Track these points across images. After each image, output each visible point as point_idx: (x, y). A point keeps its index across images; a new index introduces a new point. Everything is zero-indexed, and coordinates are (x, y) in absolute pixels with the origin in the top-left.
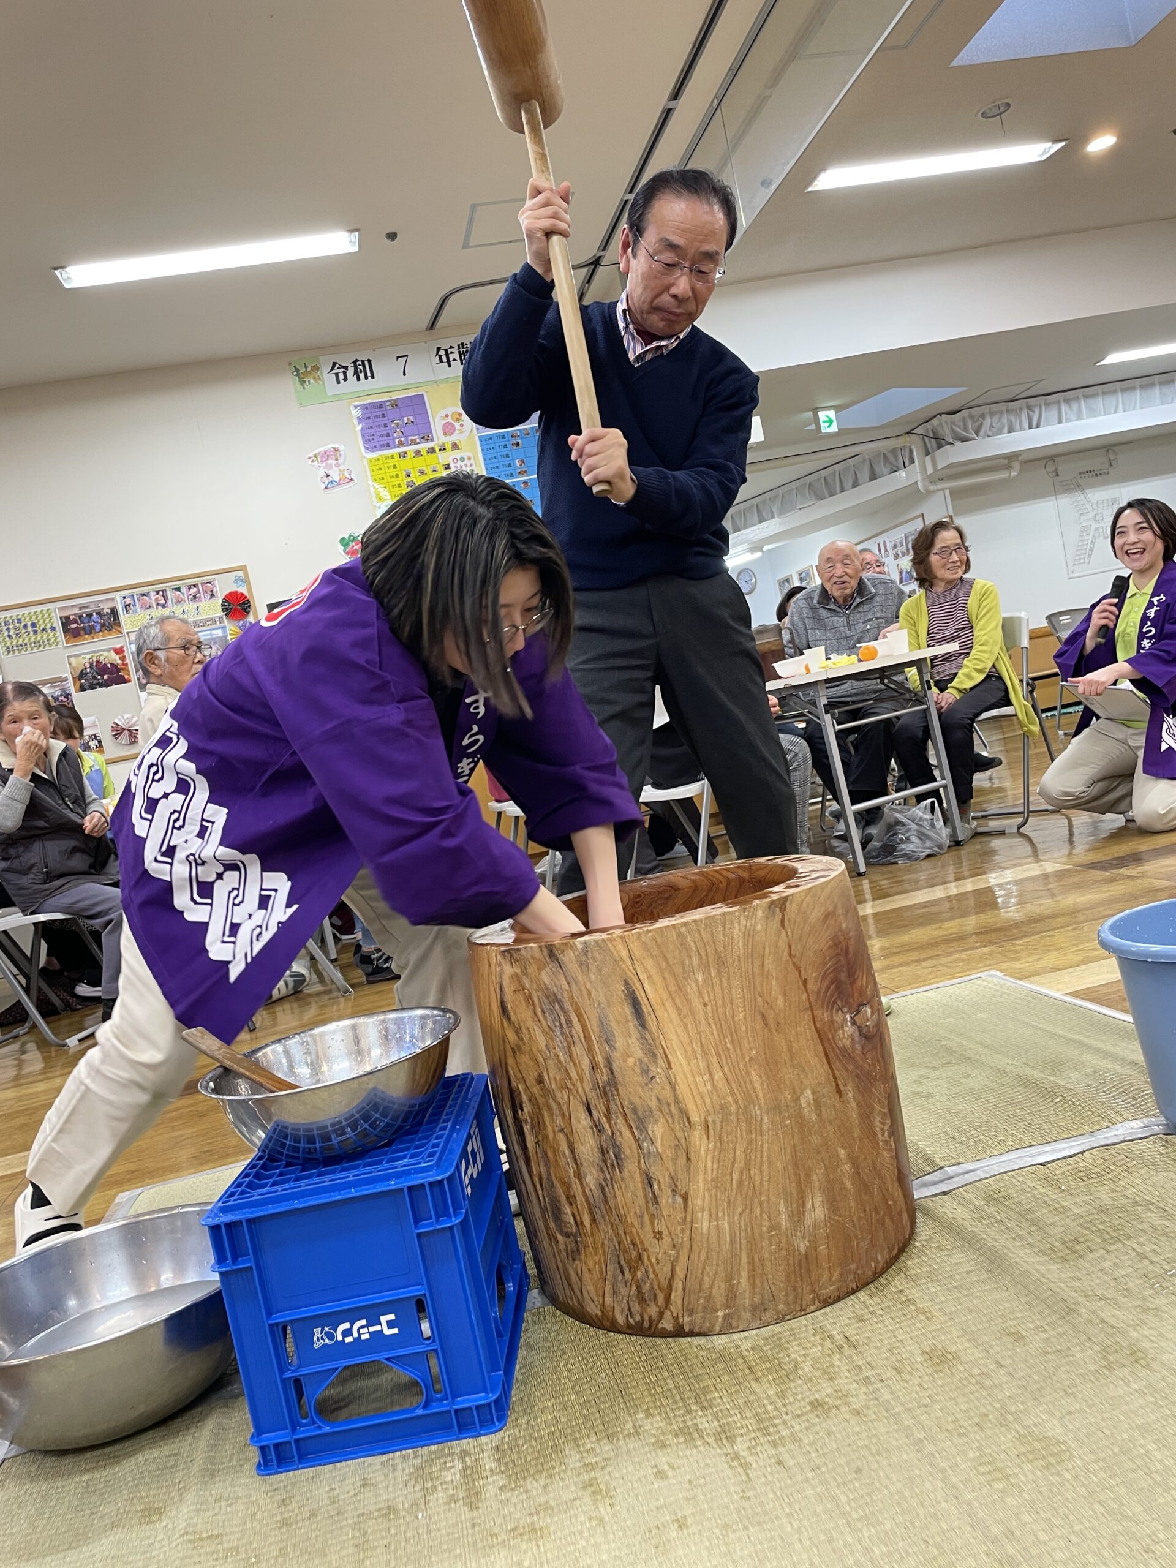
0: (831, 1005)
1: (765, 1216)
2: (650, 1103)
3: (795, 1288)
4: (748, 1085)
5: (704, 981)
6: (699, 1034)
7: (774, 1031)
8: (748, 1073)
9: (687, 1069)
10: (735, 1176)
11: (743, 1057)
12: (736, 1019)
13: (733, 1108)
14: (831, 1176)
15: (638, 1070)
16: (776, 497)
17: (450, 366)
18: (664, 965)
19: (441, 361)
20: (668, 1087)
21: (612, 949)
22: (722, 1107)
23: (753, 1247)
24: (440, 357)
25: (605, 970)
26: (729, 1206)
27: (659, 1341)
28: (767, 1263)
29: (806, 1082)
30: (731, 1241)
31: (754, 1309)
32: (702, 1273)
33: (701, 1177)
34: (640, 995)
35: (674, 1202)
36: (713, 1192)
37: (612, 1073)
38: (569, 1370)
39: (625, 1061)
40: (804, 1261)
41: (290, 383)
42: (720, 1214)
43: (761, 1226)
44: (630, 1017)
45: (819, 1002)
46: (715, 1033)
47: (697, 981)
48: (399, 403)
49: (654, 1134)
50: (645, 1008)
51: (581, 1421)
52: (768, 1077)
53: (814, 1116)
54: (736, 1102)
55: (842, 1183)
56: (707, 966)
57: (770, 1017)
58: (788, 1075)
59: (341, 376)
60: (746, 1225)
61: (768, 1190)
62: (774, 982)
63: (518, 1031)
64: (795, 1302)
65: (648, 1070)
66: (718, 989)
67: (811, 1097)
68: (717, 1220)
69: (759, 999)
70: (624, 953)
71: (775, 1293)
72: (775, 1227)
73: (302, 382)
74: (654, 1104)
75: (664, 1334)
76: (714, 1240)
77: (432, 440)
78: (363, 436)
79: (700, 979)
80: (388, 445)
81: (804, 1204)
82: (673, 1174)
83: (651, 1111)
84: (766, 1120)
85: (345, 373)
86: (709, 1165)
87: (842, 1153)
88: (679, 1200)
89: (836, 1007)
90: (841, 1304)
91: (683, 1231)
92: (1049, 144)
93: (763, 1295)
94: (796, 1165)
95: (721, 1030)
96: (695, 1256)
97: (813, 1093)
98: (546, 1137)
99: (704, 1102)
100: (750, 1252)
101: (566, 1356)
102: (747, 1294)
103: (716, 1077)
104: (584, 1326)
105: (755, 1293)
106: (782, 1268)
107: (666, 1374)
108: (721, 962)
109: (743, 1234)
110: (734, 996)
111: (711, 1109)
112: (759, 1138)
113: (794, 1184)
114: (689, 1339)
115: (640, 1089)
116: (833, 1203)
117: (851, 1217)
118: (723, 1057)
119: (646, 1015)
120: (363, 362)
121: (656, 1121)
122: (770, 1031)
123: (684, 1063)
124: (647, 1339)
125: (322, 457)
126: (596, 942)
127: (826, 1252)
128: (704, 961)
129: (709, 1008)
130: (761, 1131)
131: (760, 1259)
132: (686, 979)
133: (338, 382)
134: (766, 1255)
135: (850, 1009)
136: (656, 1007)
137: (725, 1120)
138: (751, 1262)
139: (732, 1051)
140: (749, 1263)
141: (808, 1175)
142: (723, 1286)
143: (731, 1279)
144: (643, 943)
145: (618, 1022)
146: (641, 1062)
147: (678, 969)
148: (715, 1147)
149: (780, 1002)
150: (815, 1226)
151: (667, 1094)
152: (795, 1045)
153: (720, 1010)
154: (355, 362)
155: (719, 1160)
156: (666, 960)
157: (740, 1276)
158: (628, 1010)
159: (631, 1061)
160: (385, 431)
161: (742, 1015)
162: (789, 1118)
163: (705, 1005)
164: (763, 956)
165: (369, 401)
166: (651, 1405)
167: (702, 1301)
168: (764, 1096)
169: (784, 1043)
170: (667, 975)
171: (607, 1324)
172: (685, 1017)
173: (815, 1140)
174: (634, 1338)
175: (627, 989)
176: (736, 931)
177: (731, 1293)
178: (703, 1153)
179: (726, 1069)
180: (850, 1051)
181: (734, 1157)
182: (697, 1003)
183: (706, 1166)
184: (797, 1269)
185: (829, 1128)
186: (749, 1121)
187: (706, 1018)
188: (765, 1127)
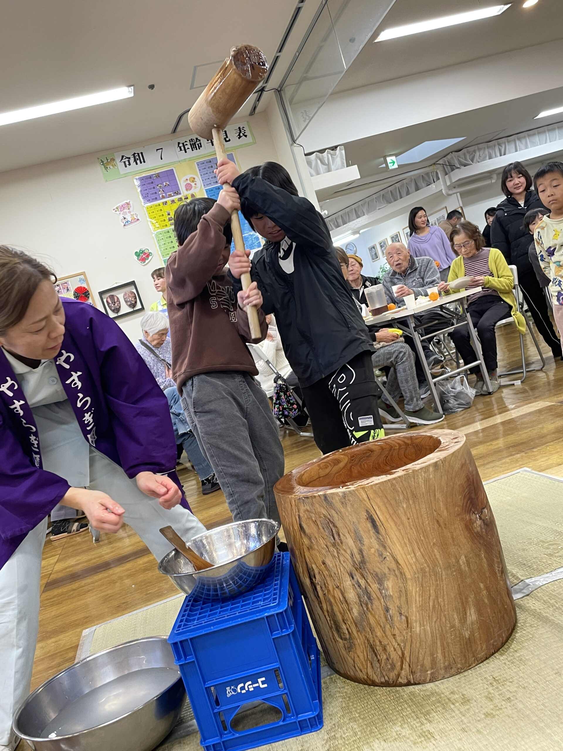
0: (469, 511)
1: (447, 622)
2: (384, 570)
3: (465, 656)
4: (434, 557)
5: (407, 507)
6: (406, 534)
7: (444, 528)
8: (433, 551)
9: (402, 552)
10: (431, 604)
11: (430, 544)
12: (424, 524)
13: (427, 570)
14: (478, 598)
15: (377, 555)
16: (365, 203)
17: (186, 152)
18: (386, 501)
19: (181, 150)
20: (393, 562)
21: (358, 494)
22: (422, 569)
23: (443, 638)
24: (180, 147)
25: (355, 506)
26: (429, 619)
27: (398, 688)
28: (451, 645)
29: (461, 552)
30: (432, 636)
31: (446, 668)
32: (418, 653)
33: (414, 605)
34: (375, 517)
35: (401, 619)
36: (421, 612)
37: (363, 557)
38: (355, 707)
39: (369, 550)
40: (468, 642)
41: (100, 168)
42: (425, 623)
43: (446, 627)
44: (370, 529)
45: (464, 511)
46: (415, 532)
47: (403, 507)
48: (160, 175)
49: (388, 586)
50: (378, 523)
51: (368, 733)
52: (443, 552)
53: (467, 569)
54: (428, 566)
55: (483, 601)
56: (408, 499)
57: (441, 522)
58: (453, 549)
59: (127, 163)
60: (438, 627)
61: (448, 608)
62: (441, 503)
63: (310, 539)
64: (466, 663)
65: (382, 554)
66: (414, 510)
67: (465, 559)
68: (424, 626)
69: (435, 513)
70: (365, 496)
71: (456, 659)
72: (453, 626)
73: (106, 168)
74: (386, 571)
75: (401, 685)
76: (423, 636)
77: (180, 194)
78: (142, 195)
79: (405, 506)
80: (156, 198)
81: (466, 614)
82: (399, 605)
83: (385, 574)
84: (444, 573)
85: (129, 161)
86: (418, 599)
87: (482, 585)
88: (403, 618)
89: (472, 512)
90: (487, 661)
91: (407, 633)
92: (502, 6)
93: (449, 661)
94: (460, 594)
95: (417, 531)
96: (414, 645)
97: (466, 557)
98: (329, 591)
99: (412, 568)
100: (441, 640)
101: (352, 700)
102: (442, 662)
103: (417, 555)
104: (357, 684)
105: (445, 661)
106: (457, 646)
107: (406, 706)
108: (414, 496)
109: (437, 631)
110: (422, 513)
111: (416, 571)
112: (441, 583)
113: (460, 604)
114: (414, 686)
115: (378, 564)
116: (480, 612)
117: (489, 616)
118: (420, 544)
119: (379, 527)
120: (138, 154)
121: (388, 580)
122: (442, 529)
123: (400, 549)
124: (391, 688)
125: (121, 208)
126: (350, 492)
127: (478, 636)
128: (406, 497)
129: (410, 520)
130: (442, 579)
131: (447, 643)
132: (398, 507)
133: (126, 166)
134: (450, 641)
135: (478, 511)
136: (384, 523)
137: (424, 576)
138: (442, 645)
139: (424, 540)
140: (441, 646)
141: (467, 599)
142: (429, 658)
143: (433, 655)
144: (374, 490)
145: (365, 532)
146: (378, 550)
147: (393, 502)
148: (420, 590)
149: (445, 513)
150: (472, 623)
151: (393, 565)
152: (454, 534)
153: (416, 521)
154: (134, 155)
155: (422, 596)
156: (387, 498)
157: (437, 653)
158: (369, 525)
159: (373, 550)
160: (153, 191)
161: (427, 522)
162: (455, 571)
163: (408, 519)
164: (435, 491)
165: (144, 175)
166: (402, 722)
167: (419, 667)
168: (442, 561)
169: (449, 534)
170: (388, 506)
171: (370, 682)
172: (399, 526)
173: (468, 580)
174: (384, 688)
175: (368, 514)
176: (420, 480)
177: (434, 662)
178: (414, 594)
179: (422, 550)
180: (480, 533)
181: (430, 594)
182: (404, 518)
183: (416, 600)
184: (465, 646)
185: (475, 574)
186: (435, 575)
187: (410, 526)
188: (444, 577)
